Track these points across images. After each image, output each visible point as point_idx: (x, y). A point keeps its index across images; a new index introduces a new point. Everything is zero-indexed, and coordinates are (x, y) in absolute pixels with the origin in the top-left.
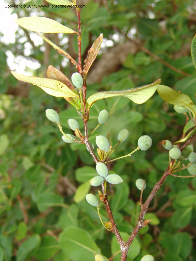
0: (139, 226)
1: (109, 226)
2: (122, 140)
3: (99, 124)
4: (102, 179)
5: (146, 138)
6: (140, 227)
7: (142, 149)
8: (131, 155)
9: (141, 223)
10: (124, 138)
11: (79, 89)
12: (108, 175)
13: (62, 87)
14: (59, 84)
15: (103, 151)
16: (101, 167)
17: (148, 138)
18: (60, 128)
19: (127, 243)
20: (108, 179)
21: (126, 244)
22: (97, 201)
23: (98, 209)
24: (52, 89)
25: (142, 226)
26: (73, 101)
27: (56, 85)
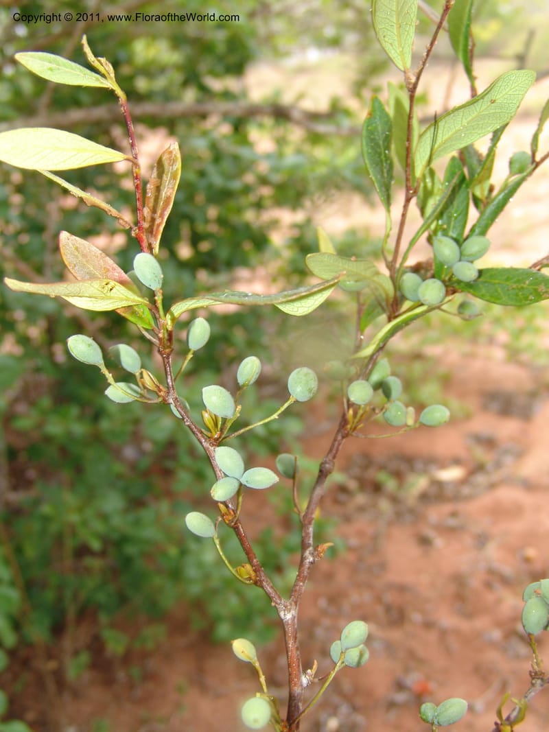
0: (308, 560)
1: (249, 574)
2: (249, 382)
3: (191, 352)
4: (236, 485)
5: (306, 375)
6: (311, 563)
7: (301, 400)
8: (278, 416)
9: (312, 554)
10: (253, 377)
11: (154, 291)
12: (245, 471)
13: (111, 290)
14: (107, 284)
15: (215, 415)
16: (226, 458)
17: (309, 374)
18: (107, 376)
19: (293, 603)
20: (247, 481)
21: (291, 604)
22: (211, 526)
23: (217, 542)
24: (90, 297)
25: (314, 560)
26: (134, 313)
27: (100, 289)
